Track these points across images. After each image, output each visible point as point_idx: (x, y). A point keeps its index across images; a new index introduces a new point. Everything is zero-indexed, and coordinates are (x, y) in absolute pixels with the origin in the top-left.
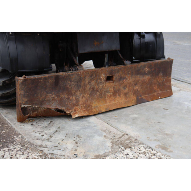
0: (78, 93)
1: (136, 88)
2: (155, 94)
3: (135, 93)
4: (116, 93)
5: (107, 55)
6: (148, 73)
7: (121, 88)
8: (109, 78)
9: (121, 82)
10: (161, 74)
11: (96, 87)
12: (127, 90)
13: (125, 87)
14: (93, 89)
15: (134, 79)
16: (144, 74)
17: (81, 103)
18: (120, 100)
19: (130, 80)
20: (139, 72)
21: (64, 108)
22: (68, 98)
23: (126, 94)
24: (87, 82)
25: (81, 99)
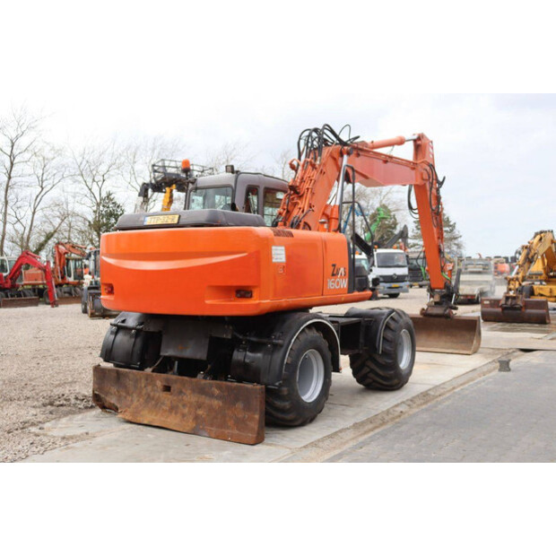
0: (135, 395)
1: (200, 412)
2: (226, 431)
3: (196, 418)
4: (173, 409)
5: (176, 362)
6: (218, 398)
7: (180, 405)
8: (167, 389)
9: (180, 397)
10: (240, 405)
11: (152, 394)
12: (186, 410)
13: (184, 405)
14: (149, 395)
15: (196, 399)
16: (212, 396)
17: (133, 406)
18: (172, 421)
19: (191, 398)
20: (202, 391)
21: (119, 406)
22: (125, 397)
23: (183, 415)
24: (143, 385)
25: (135, 401)
